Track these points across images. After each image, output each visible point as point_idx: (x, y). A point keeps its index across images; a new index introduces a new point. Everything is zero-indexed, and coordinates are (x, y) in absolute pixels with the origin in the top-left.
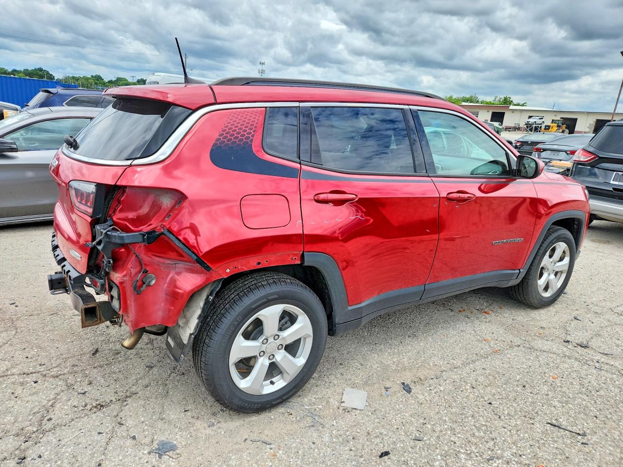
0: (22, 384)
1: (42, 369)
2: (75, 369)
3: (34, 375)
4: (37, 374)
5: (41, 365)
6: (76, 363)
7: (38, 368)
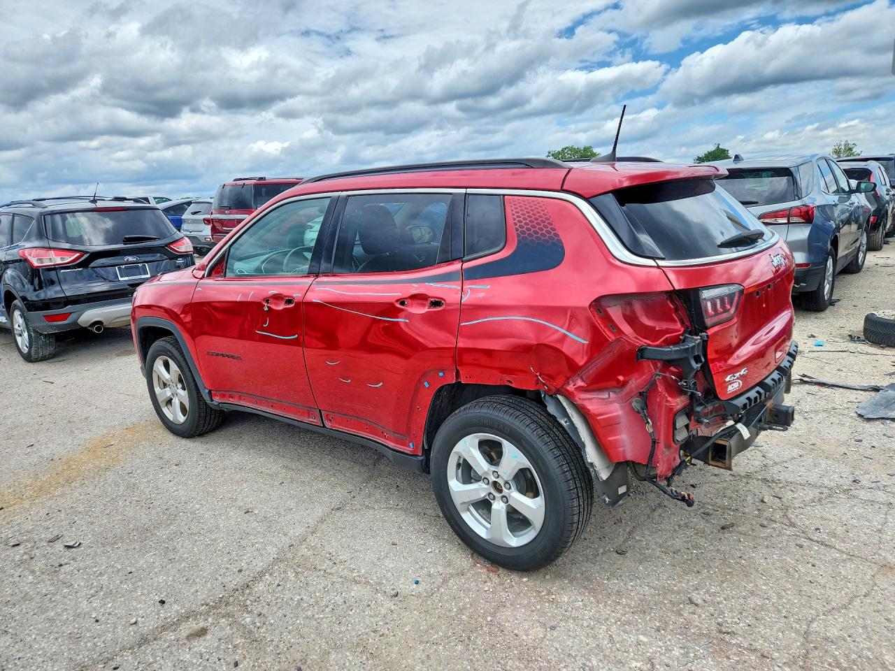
0: (834, 535)
1: (802, 541)
2: (765, 523)
3: (816, 538)
4: (812, 537)
5: (801, 547)
6: (758, 528)
7: (806, 543)
